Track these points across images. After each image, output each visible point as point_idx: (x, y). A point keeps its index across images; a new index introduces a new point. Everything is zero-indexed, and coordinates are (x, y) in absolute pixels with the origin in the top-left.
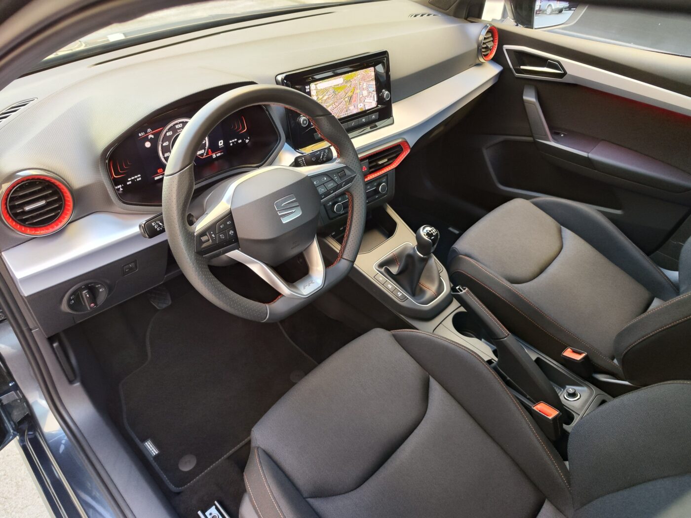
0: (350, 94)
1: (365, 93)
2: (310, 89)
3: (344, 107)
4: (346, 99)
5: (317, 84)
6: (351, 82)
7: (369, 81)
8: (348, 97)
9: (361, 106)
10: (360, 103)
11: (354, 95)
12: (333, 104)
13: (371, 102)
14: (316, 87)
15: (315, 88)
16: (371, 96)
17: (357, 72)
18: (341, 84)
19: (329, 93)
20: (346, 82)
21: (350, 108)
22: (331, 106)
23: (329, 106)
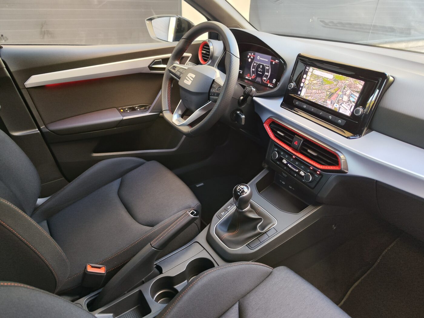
0: (332, 91)
1: (345, 98)
2: (309, 69)
3: (323, 97)
4: (328, 93)
5: (315, 69)
6: (338, 82)
7: (354, 91)
8: (331, 92)
9: (336, 106)
10: (337, 103)
11: (335, 94)
12: (317, 90)
13: (346, 110)
14: (313, 71)
15: (311, 71)
16: (349, 105)
17: (348, 77)
18: (330, 79)
19: (318, 80)
20: (335, 80)
21: (327, 101)
22: (315, 91)
23: (314, 89)
